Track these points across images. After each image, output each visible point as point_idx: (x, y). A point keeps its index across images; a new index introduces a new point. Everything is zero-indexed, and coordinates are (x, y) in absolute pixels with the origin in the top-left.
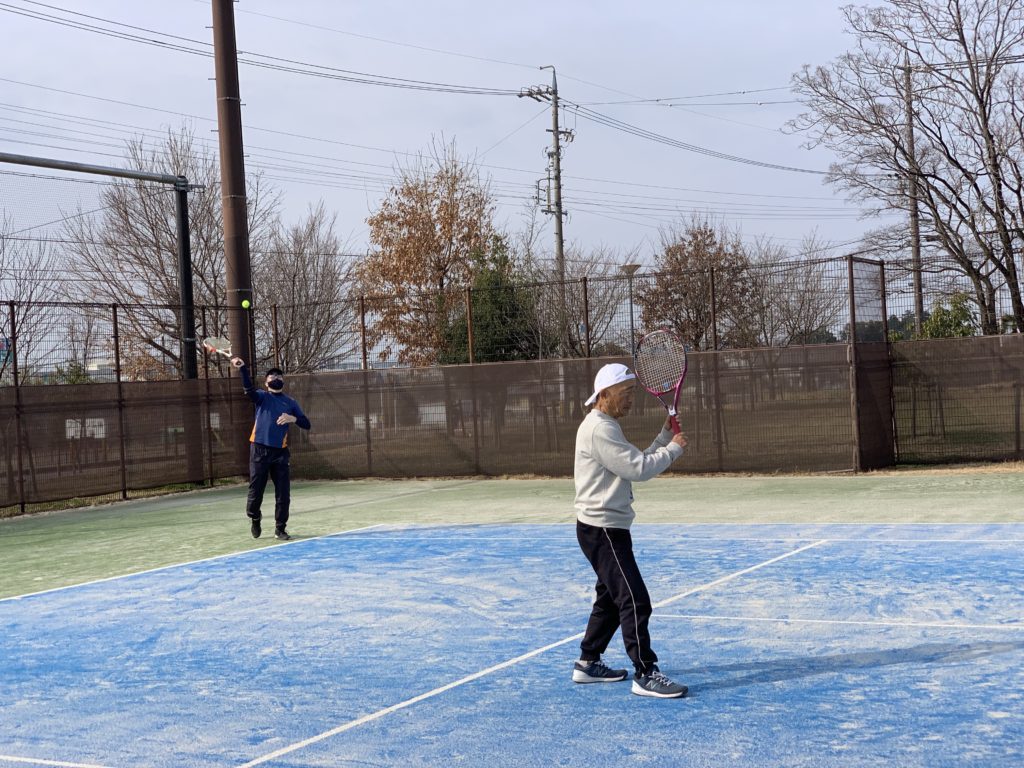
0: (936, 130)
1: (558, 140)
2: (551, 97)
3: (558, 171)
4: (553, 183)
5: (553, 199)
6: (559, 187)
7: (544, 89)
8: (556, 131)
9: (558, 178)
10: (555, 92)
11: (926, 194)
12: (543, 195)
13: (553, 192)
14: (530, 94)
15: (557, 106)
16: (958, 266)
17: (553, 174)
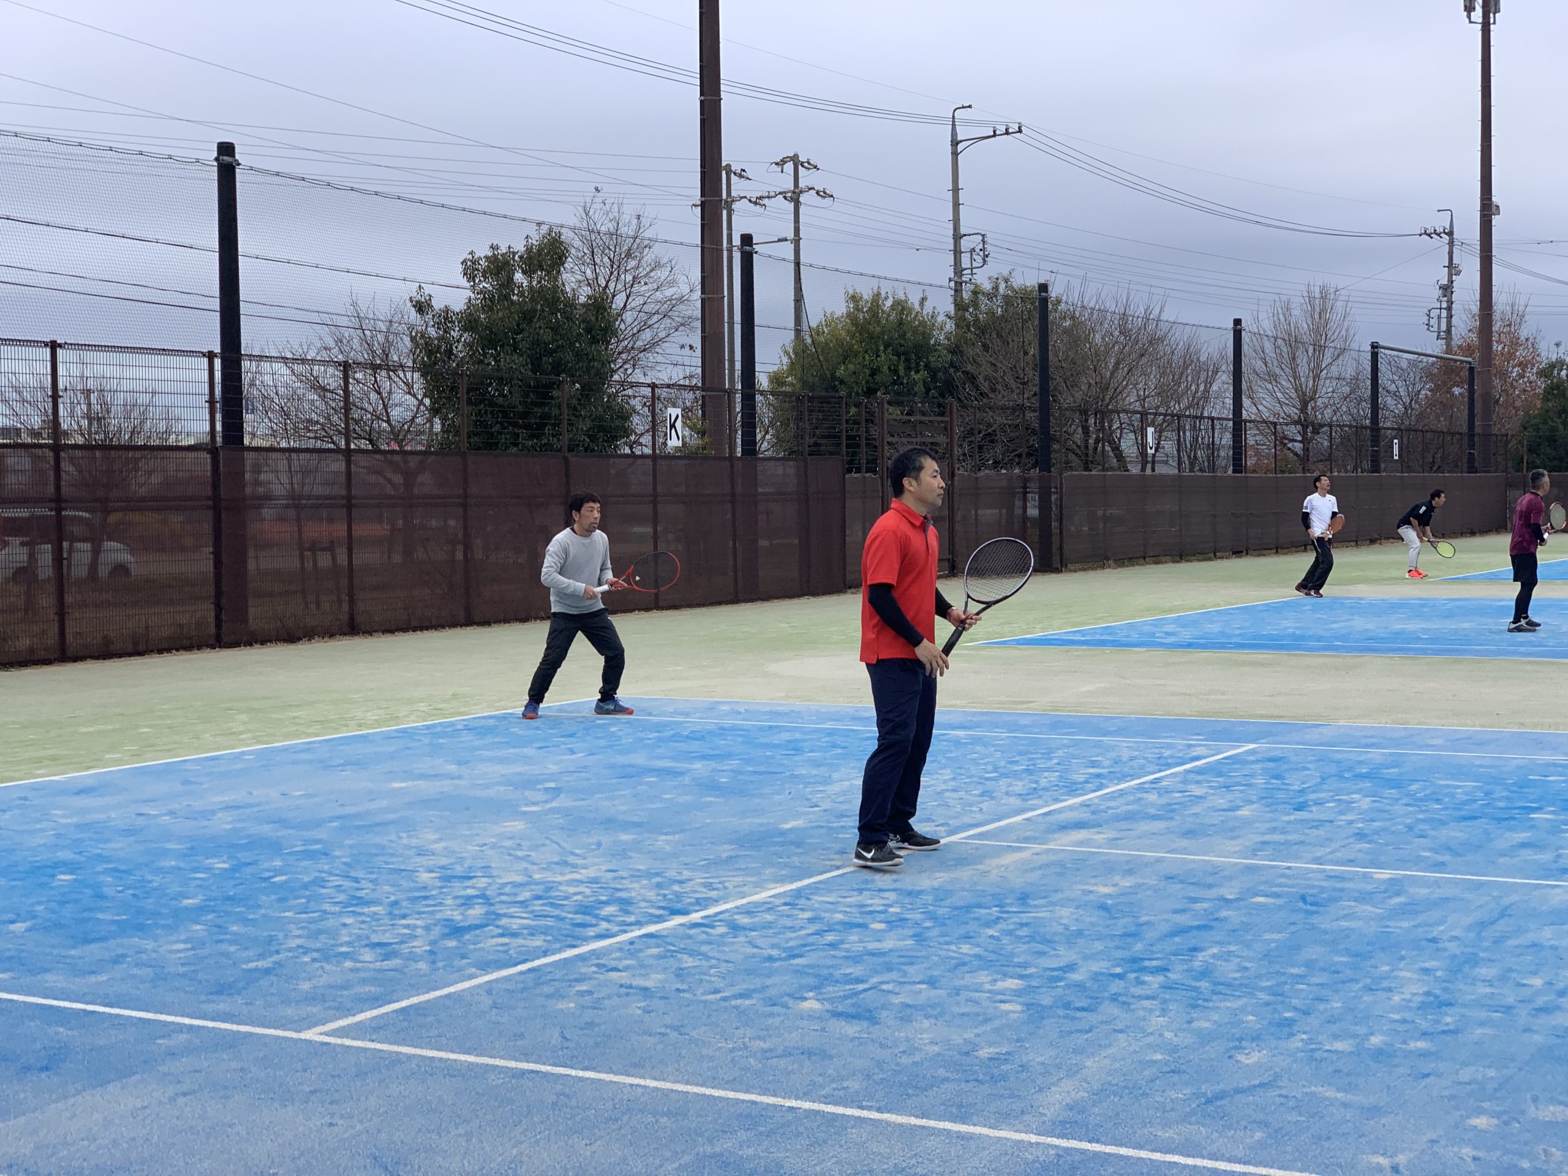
1: (1450, 275)
2: (1447, 237)
3: (1450, 303)
4: (1444, 313)
5: (1444, 327)
6: (1450, 317)
7: (1440, 230)
8: (1451, 266)
9: (1449, 309)
10: (1450, 234)
12: (1433, 322)
13: (1444, 322)
14: (1429, 235)
15: (1451, 243)
17: (1444, 305)
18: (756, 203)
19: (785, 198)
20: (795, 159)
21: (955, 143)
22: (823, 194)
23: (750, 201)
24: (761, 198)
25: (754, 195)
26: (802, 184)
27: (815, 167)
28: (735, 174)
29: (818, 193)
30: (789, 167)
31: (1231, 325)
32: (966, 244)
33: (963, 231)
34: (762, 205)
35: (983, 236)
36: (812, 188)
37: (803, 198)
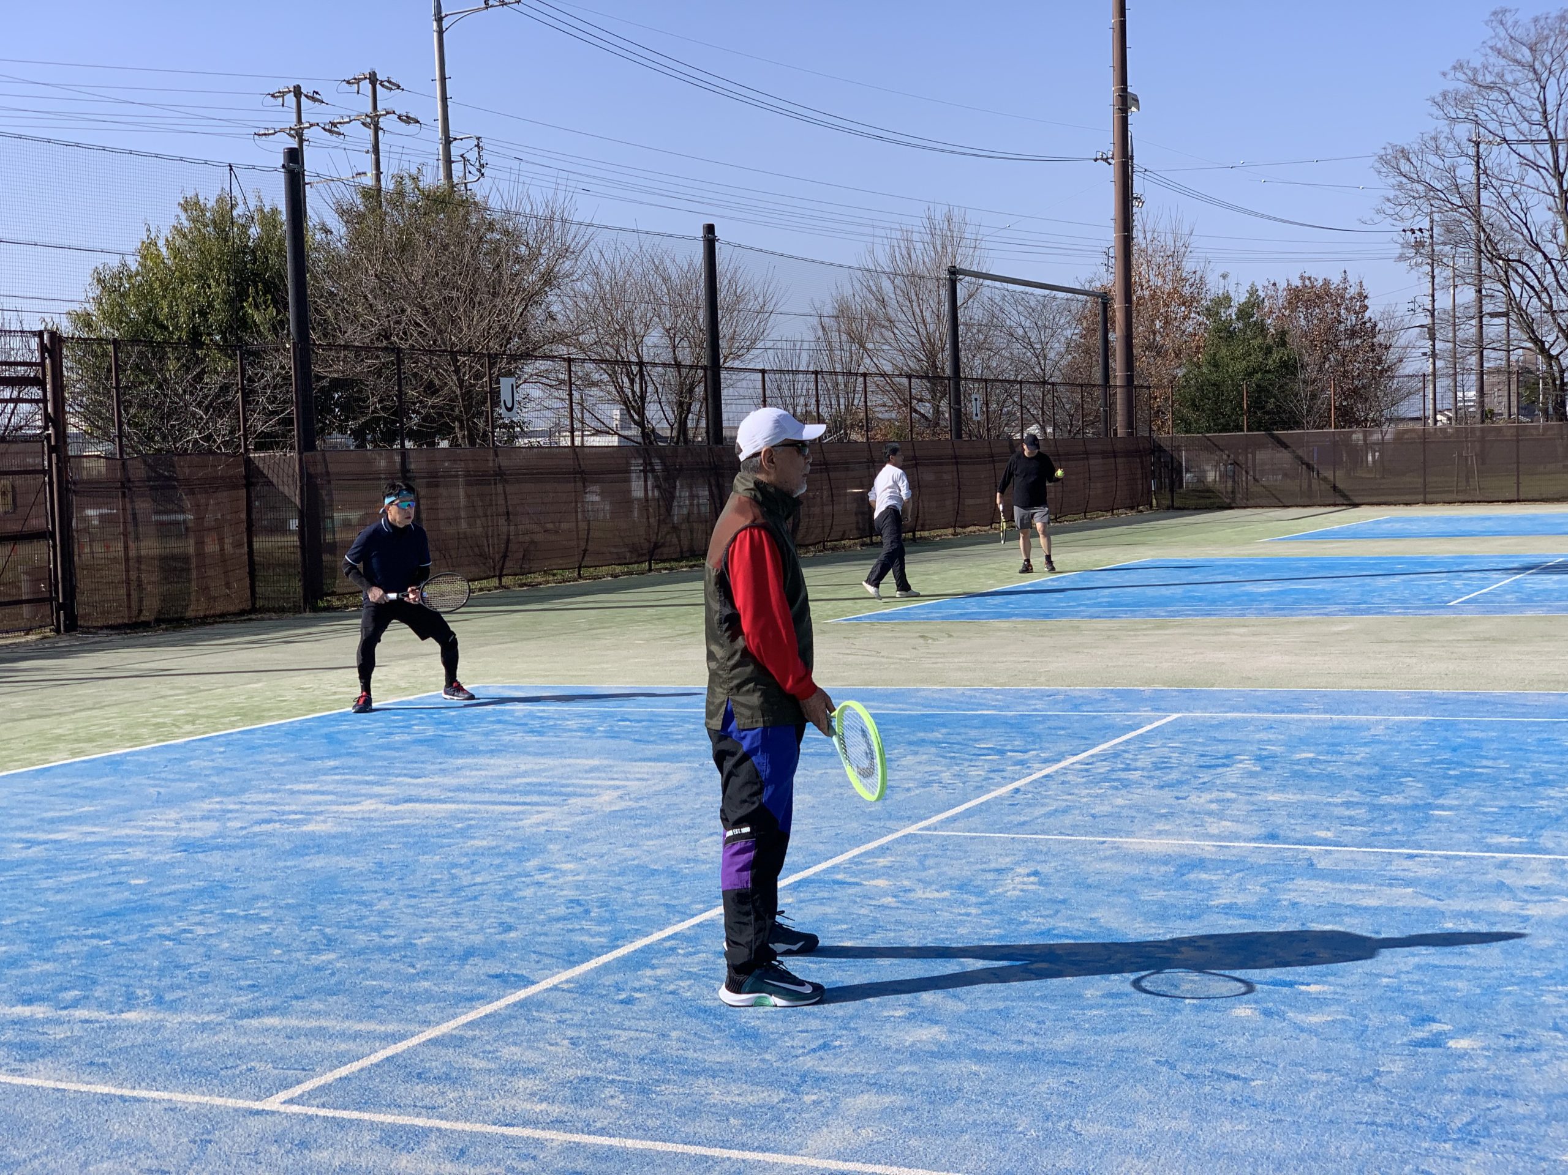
0: (1522, 216)
11: (1502, 273)
16: (1530, 345)
18: (330, 131)
19: (364, 124)
20: (373, 79)
21: (439, 20)
22: (408, 120)
23: (324, 129)
24: (334, 124)
25: (325, 120)
26: (379, 108)
27: (399, 87)
28: (306, 96)
29: (399, 117)
30: (366, 86)
31: (701, 233)
32: (456, 150)
33: (452, 134)
34: (339, 134)
35: (478, 138)
36: (394, 112)
37: (383, 123)
